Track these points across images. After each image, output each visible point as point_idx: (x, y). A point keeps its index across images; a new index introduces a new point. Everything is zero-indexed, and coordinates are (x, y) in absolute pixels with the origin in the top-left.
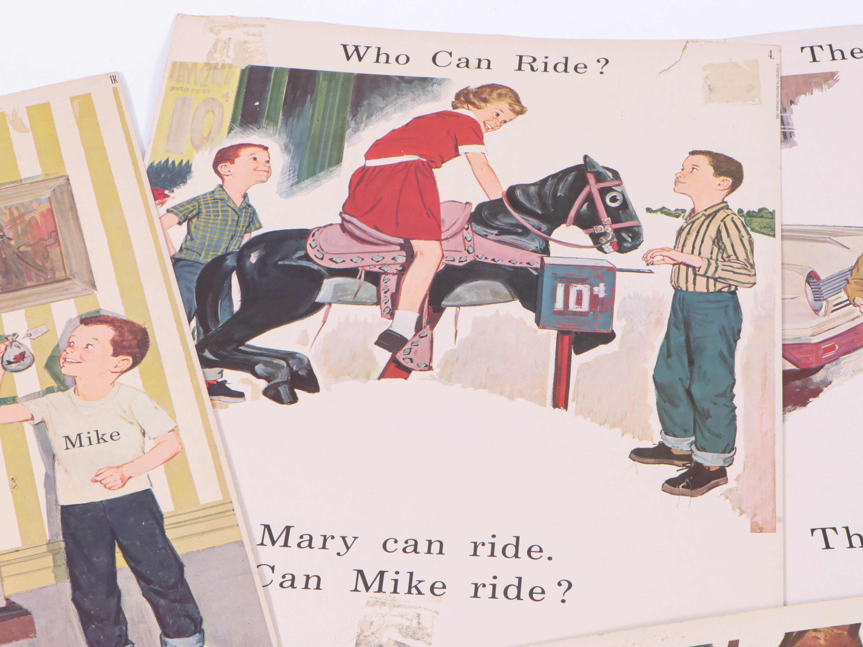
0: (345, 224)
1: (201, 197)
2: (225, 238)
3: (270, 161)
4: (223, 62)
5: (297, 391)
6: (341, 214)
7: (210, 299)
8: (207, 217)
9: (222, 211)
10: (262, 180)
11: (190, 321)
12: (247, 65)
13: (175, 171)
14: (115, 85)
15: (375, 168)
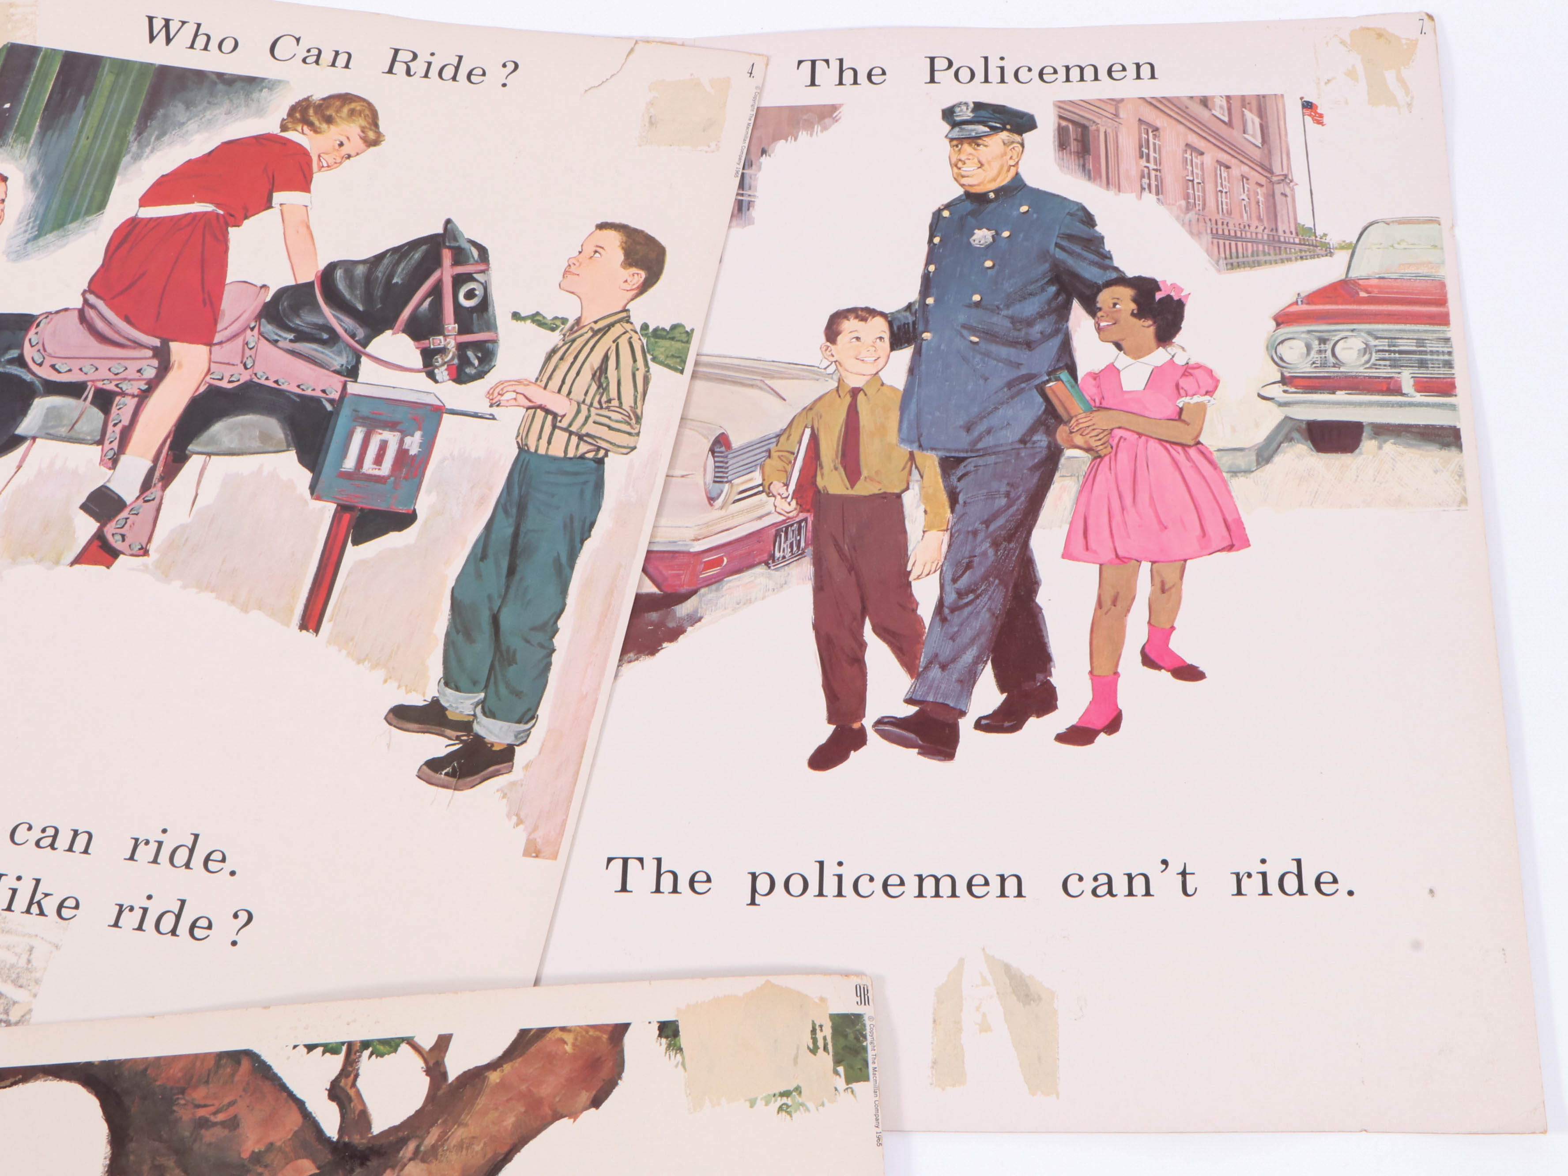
15: (150, 220)
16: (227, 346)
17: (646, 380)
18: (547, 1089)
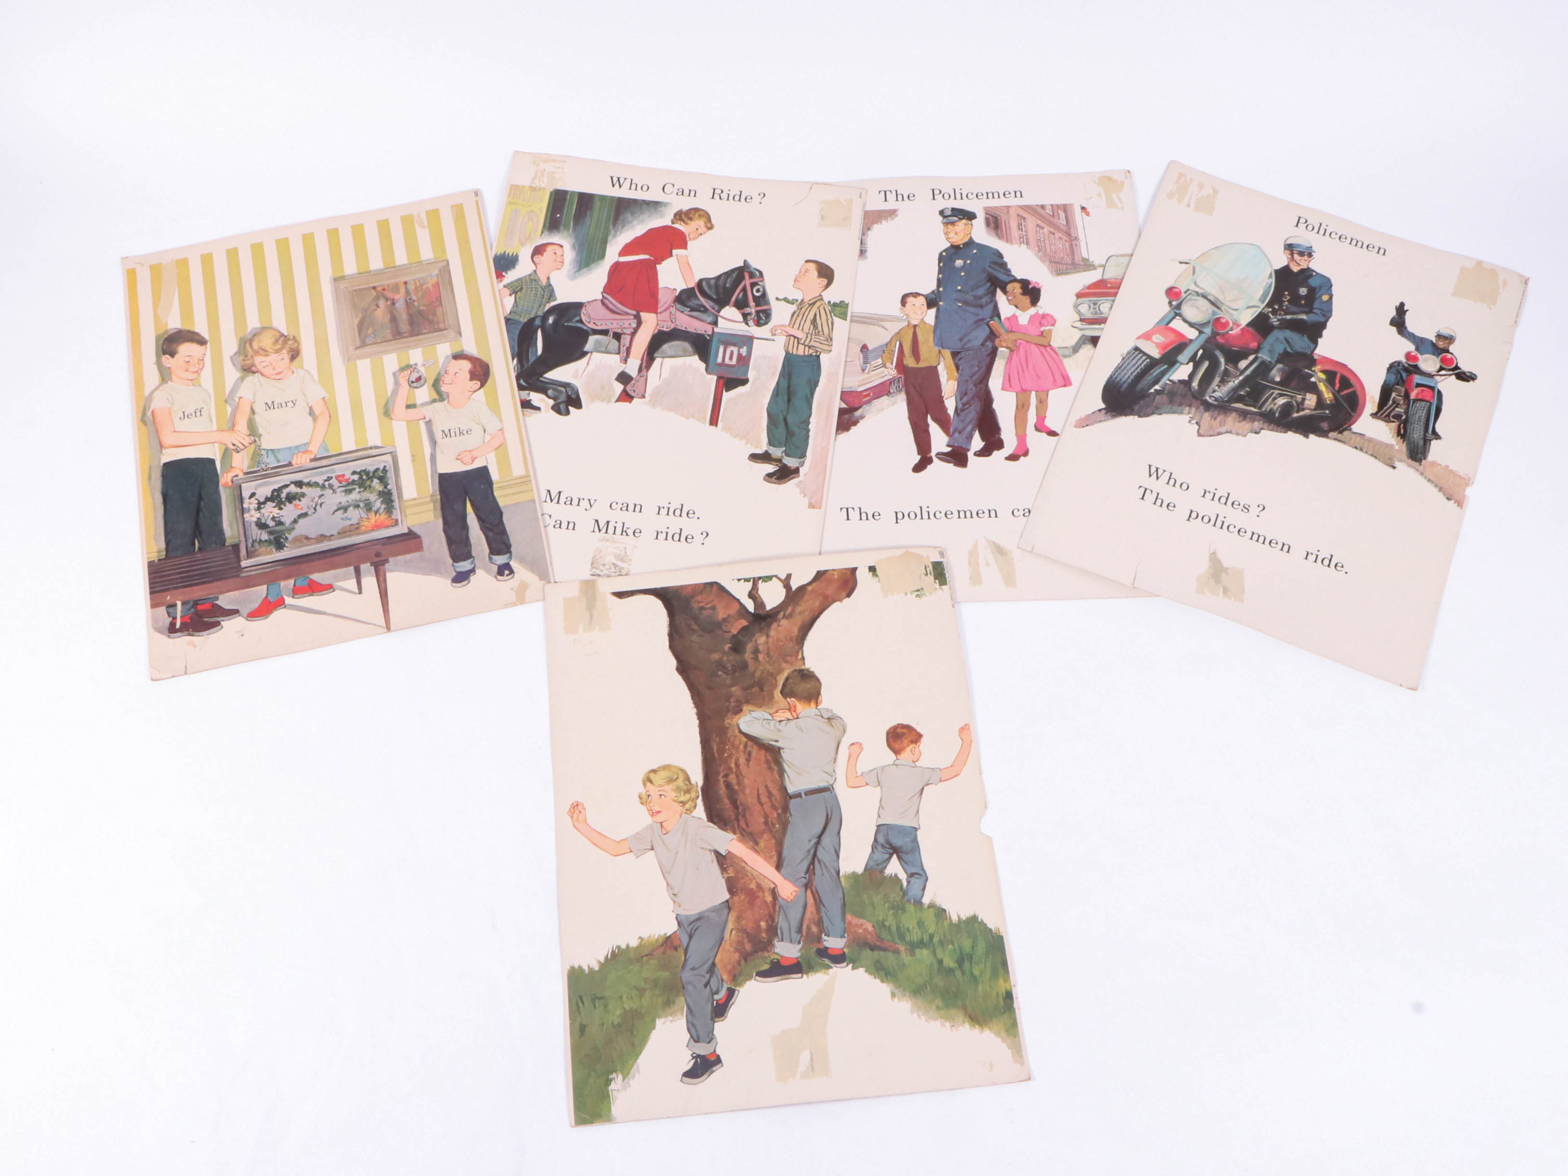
0: (604, 299)
1: (524, 278)
2: (536, 306)
3: (564, 255)
4: (540, 186)
5: (570, 408)
6: (602, 293)
7: (525, 346)
8: (526, 291)
9: (535, 287)
10: (559, 268)
11: (513, 359)
12: (554, 189)
13: (509, 260)
14: (477, 198)
15: (624, 262)
16: (663, 314)
17: (832, 324)
18: (830, 591)
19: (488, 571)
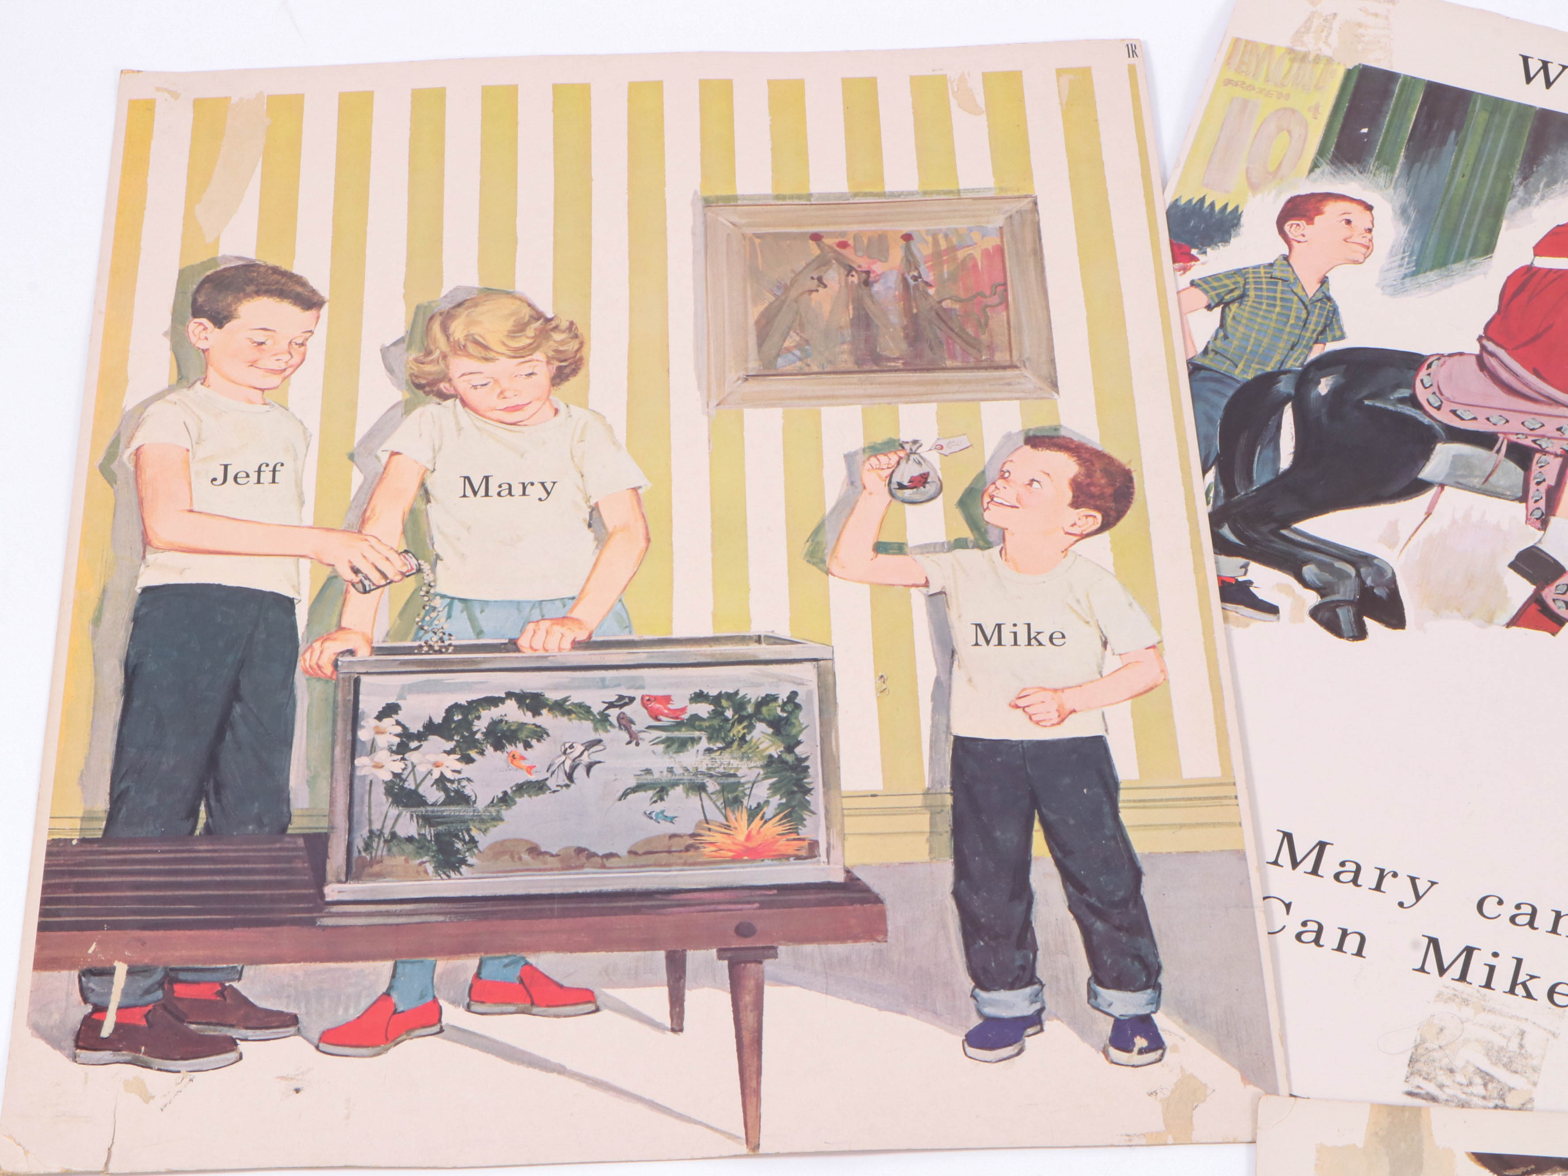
0: (1485, 355)
1: (1251, 270)
2: (1281, 345)
3: (1374, 230)
4: (1319, 52)
5: (1367, 620)
6: (1480, 339)
7: (1242, 441)
8: (1255, 305)
9: (1282, 299)
10: (1356, 259)
11: (1205, 471)
12: (1357, 64)
13: (1214, 220)
14: (1132, 60)
19: (1083, 1031)
